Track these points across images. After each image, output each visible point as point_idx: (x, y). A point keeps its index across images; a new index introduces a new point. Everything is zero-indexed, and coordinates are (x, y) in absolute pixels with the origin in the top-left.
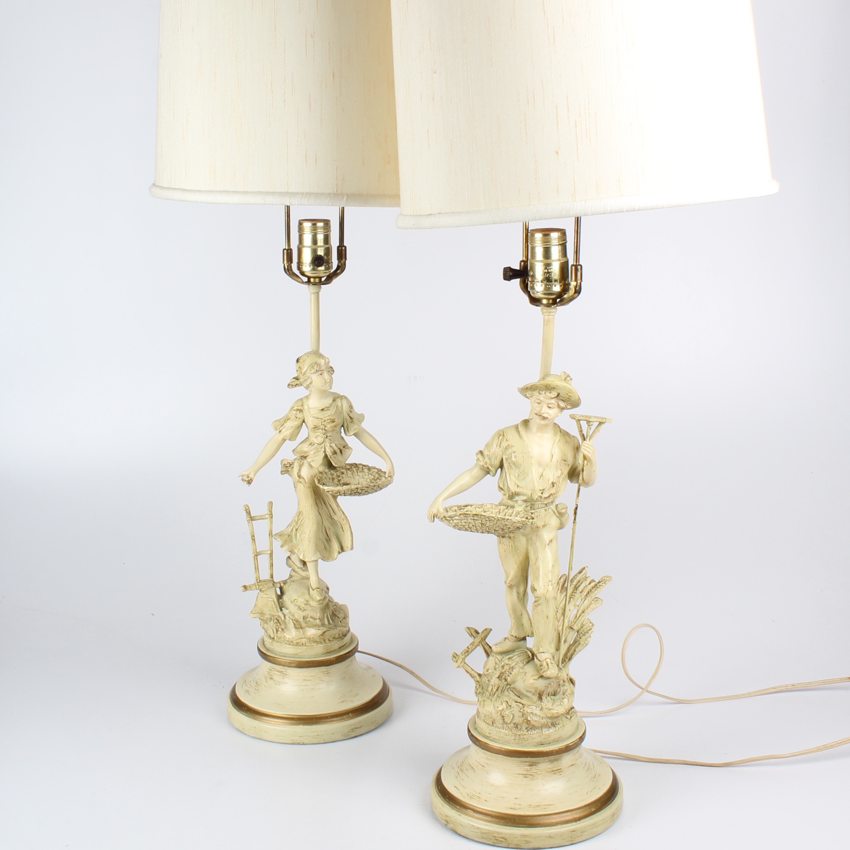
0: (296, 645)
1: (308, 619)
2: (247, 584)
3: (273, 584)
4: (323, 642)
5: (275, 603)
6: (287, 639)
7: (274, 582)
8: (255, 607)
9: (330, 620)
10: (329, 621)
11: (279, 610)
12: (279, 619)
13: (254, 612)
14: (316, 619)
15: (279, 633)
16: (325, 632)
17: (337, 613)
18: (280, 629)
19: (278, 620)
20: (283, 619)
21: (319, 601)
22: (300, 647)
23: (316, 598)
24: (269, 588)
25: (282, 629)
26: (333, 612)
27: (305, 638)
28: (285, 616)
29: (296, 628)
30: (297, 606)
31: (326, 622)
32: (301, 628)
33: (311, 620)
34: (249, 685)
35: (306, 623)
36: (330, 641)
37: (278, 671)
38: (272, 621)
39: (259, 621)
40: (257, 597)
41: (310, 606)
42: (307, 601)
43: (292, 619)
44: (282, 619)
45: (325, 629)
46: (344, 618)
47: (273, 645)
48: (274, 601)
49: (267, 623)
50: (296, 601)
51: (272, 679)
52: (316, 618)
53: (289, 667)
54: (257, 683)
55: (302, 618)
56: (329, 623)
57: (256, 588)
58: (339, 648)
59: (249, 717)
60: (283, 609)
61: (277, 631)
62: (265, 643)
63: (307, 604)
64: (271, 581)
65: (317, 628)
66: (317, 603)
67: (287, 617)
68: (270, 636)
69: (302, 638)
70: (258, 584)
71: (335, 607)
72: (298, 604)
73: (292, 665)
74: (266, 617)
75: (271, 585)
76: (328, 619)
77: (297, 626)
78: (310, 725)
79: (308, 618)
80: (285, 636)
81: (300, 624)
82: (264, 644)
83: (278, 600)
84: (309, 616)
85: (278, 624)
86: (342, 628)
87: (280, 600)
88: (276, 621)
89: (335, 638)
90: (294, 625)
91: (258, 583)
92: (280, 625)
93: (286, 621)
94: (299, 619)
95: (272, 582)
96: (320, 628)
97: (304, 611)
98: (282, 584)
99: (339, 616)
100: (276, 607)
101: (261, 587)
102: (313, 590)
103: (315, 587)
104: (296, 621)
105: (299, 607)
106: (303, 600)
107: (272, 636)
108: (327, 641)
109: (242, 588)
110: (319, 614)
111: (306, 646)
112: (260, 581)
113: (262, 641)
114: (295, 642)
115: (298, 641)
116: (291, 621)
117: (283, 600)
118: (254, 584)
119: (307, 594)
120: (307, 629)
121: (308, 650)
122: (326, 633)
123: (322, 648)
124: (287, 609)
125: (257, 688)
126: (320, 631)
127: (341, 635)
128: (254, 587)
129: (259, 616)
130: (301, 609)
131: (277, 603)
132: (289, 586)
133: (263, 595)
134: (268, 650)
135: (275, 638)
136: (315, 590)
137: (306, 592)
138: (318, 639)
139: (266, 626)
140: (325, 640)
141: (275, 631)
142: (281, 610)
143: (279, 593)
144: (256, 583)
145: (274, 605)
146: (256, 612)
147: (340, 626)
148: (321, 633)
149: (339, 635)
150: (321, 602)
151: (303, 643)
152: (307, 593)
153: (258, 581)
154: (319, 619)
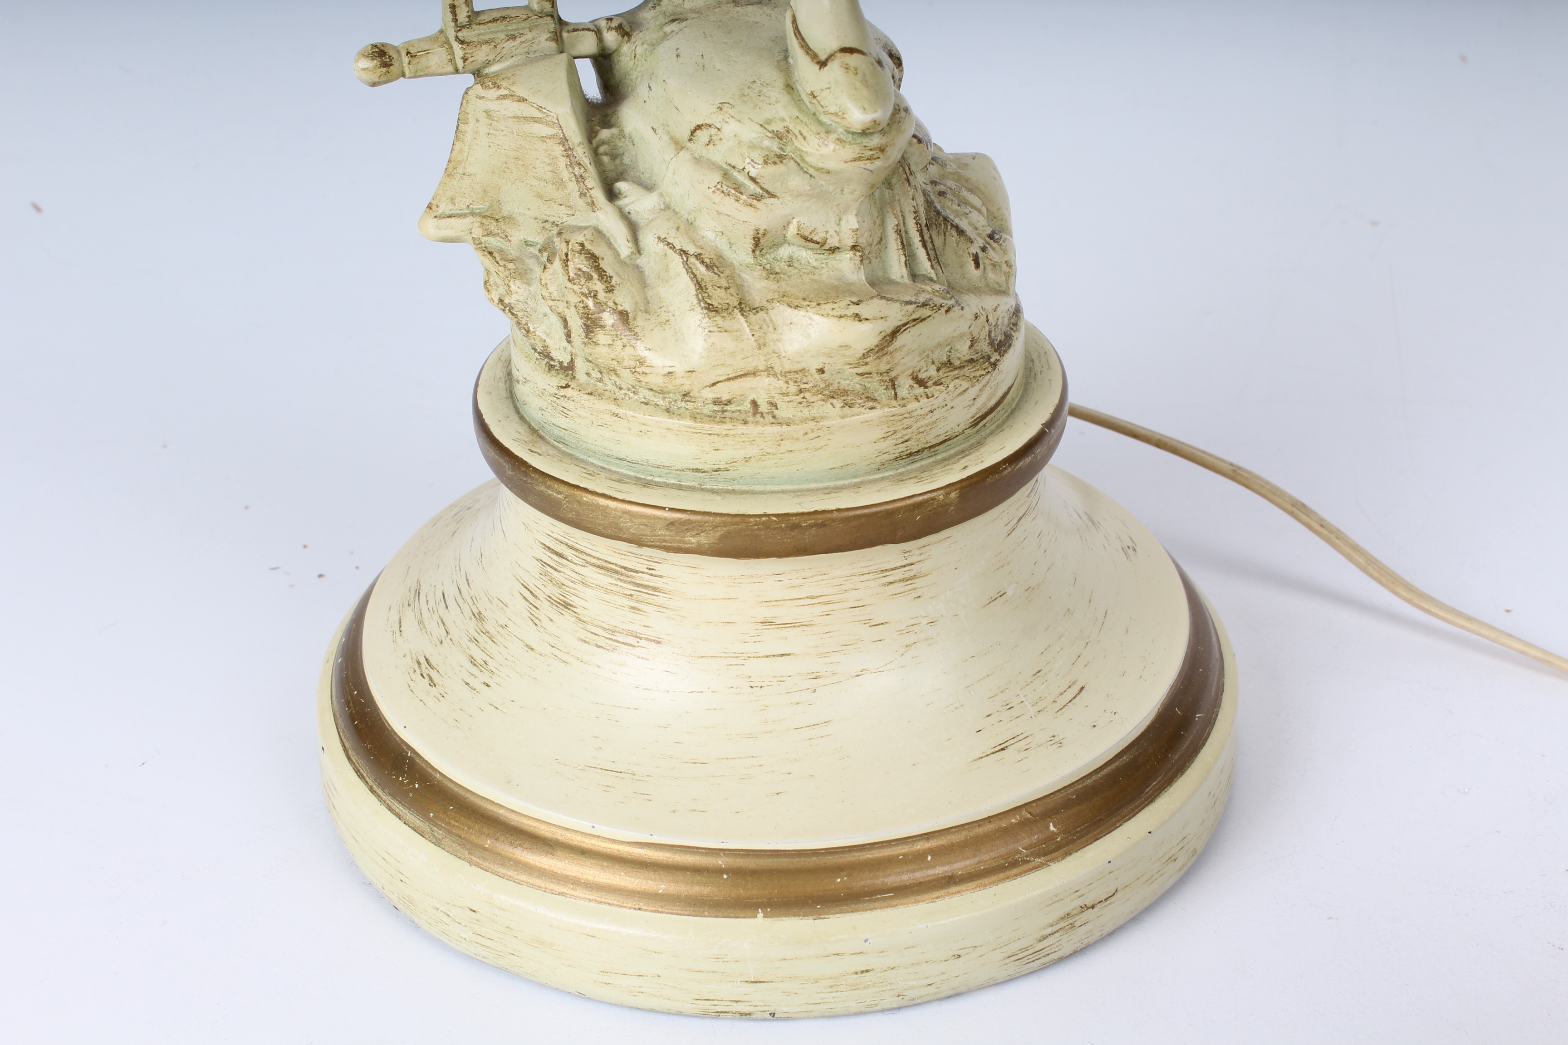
0: (711, 418)
1: (784, 252)
2: (394, 39)
3: (557, 38)
4: (881, 392)
5: (569, 152)
6: (656, 380)
7: (561, 23)
8: (449, 173)
9: (921, 253)
10: (910, 261)
11: (598, 195)
12: (597, 251)
13: (445, 208)
14: (833, 250)
15: (602, 337)
16: (895, 333)
17: (949, 208)
18: (609, 319)
19: (594, 258)
20: (625, 249)
21: (864, 133)
22: (741, 428)
23: (840, 115)
24: (532, 59)
25: (624, 316)
26: (929, 203)
27: (769, 371)
28: (633, 228)
29: (710, 308)
30: (713, 165)
31: (897, 270)
32: (744, 307)
33: (806, 255)
34: (433, 625)
35: (772, 274)
36: (922, 383)
37: (604, 567)
38: (557, 264)
39: (477, 262)
40: (461, 120)
41: (801, 166)
42: (778, 136)
43: (683, 252)
44: (617, 254)
45: (896, 314)
46: (991, 236)
47: (565, 414)
48: (564, 141)
49: (522, 274)
50: (702, 136)
51: (567, 606)
52: (833, 242)
53: (668, 549)
54: (479, 617)
55: (749, 243)
56: (914, 276)
57: (452, 61)
58: (975, 424)
59: (438, 843)
60: (621, 186)
61: (591, 325)
62: (522, 391)
63: (781, 158)
64: (541, 15)
65: (841, 306)
66: (850, 152)
67: (648, 240)
68: (546, 354)
69: (754, 373)
70: (464, 34)
71: (933, 169)
72: (717, 154)
73: (692, 540)
74: (517, 236)
75: (543, 41)
76: (905, 245)
77: (718, 297)
78: (819, 915)
79: (785, 241)
80: (642, 362)
81: (735, 284)
82: (512, 396)
83: (590, 135)
84: (792, 230)
85: (598, 286)
86: (989, 302)
87: (605, 134)
88: (579, 263)
89: (949, 364)
90: (700, 286)
91: (460, 28)
92: (610, 290)
93: (642, 261)
94: (728, 253)
95: (551, 24)
96: (864, 310)
97: (759, 198)
98: (611, 38)
99: (963, 224)
100: (580, 179)
101: (481, 55)
102: (823, 64)
103: (835, 46)
104: (707, 267)
105: (726, 175)
106: (750, 132)
107: (561, 355)
108: (905, 384)
109: (366, 63)
110: (851, 222)
111: (777, 421)
112: (474, 16)
113: (500, 373)
114: (709, 394)
115: (724, 391)
116: (676, 261)
117: (622, 135)
118: (441, 39)
119: (776, 92)
120: (782, 313)
121: (787, 445)
122: (902, 339)
123: (879, 433)
124: (649, 188)
125: (479, 656)
126: (865, 327)
127: (984, 346)
128: (437, 58)
129: (478, 232)
130: (738, 188)
131: (582, 153)
132: (654, 45)
133: (493, 106)
134: (536, 433)
135: (579, 364)
136: (834, 67)
137: (770, 74)
138: (850, 380)
139: (519, 293)
140: (893, 384)
141: (576, 324)
142: (612, 195)
143: (592, 89)
144: (451, 34)
145: (563, 162)
146: (461, 205)
147: (975, 290)
148: (873, 340)
149: (973, 342)
150: (876, 141)
151: (754, 403)
152: (780, 83)
153: (463, 15)
154: (854, 248)
